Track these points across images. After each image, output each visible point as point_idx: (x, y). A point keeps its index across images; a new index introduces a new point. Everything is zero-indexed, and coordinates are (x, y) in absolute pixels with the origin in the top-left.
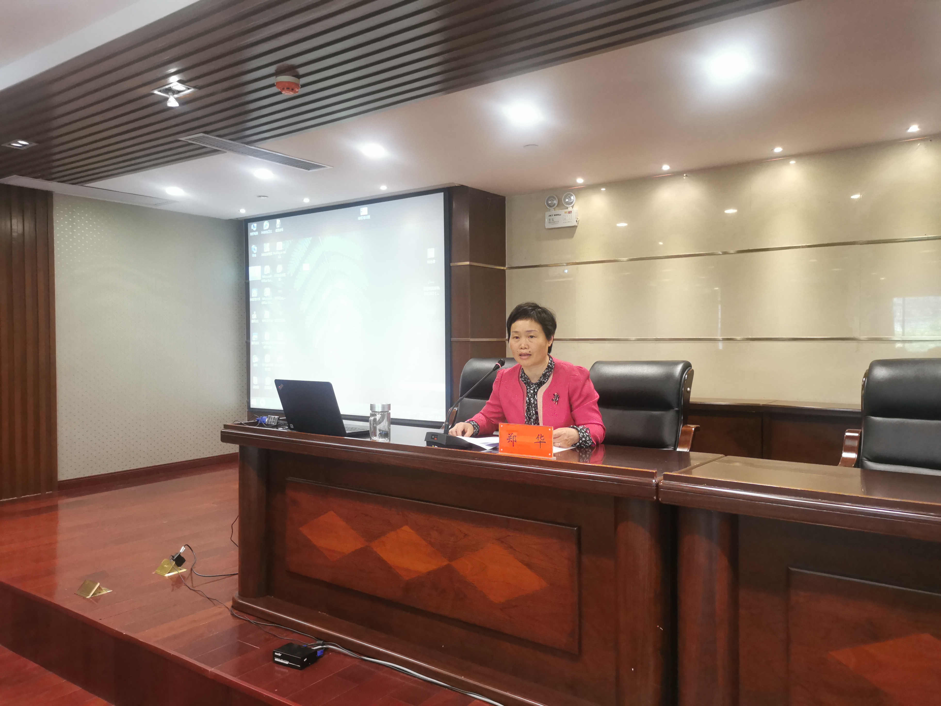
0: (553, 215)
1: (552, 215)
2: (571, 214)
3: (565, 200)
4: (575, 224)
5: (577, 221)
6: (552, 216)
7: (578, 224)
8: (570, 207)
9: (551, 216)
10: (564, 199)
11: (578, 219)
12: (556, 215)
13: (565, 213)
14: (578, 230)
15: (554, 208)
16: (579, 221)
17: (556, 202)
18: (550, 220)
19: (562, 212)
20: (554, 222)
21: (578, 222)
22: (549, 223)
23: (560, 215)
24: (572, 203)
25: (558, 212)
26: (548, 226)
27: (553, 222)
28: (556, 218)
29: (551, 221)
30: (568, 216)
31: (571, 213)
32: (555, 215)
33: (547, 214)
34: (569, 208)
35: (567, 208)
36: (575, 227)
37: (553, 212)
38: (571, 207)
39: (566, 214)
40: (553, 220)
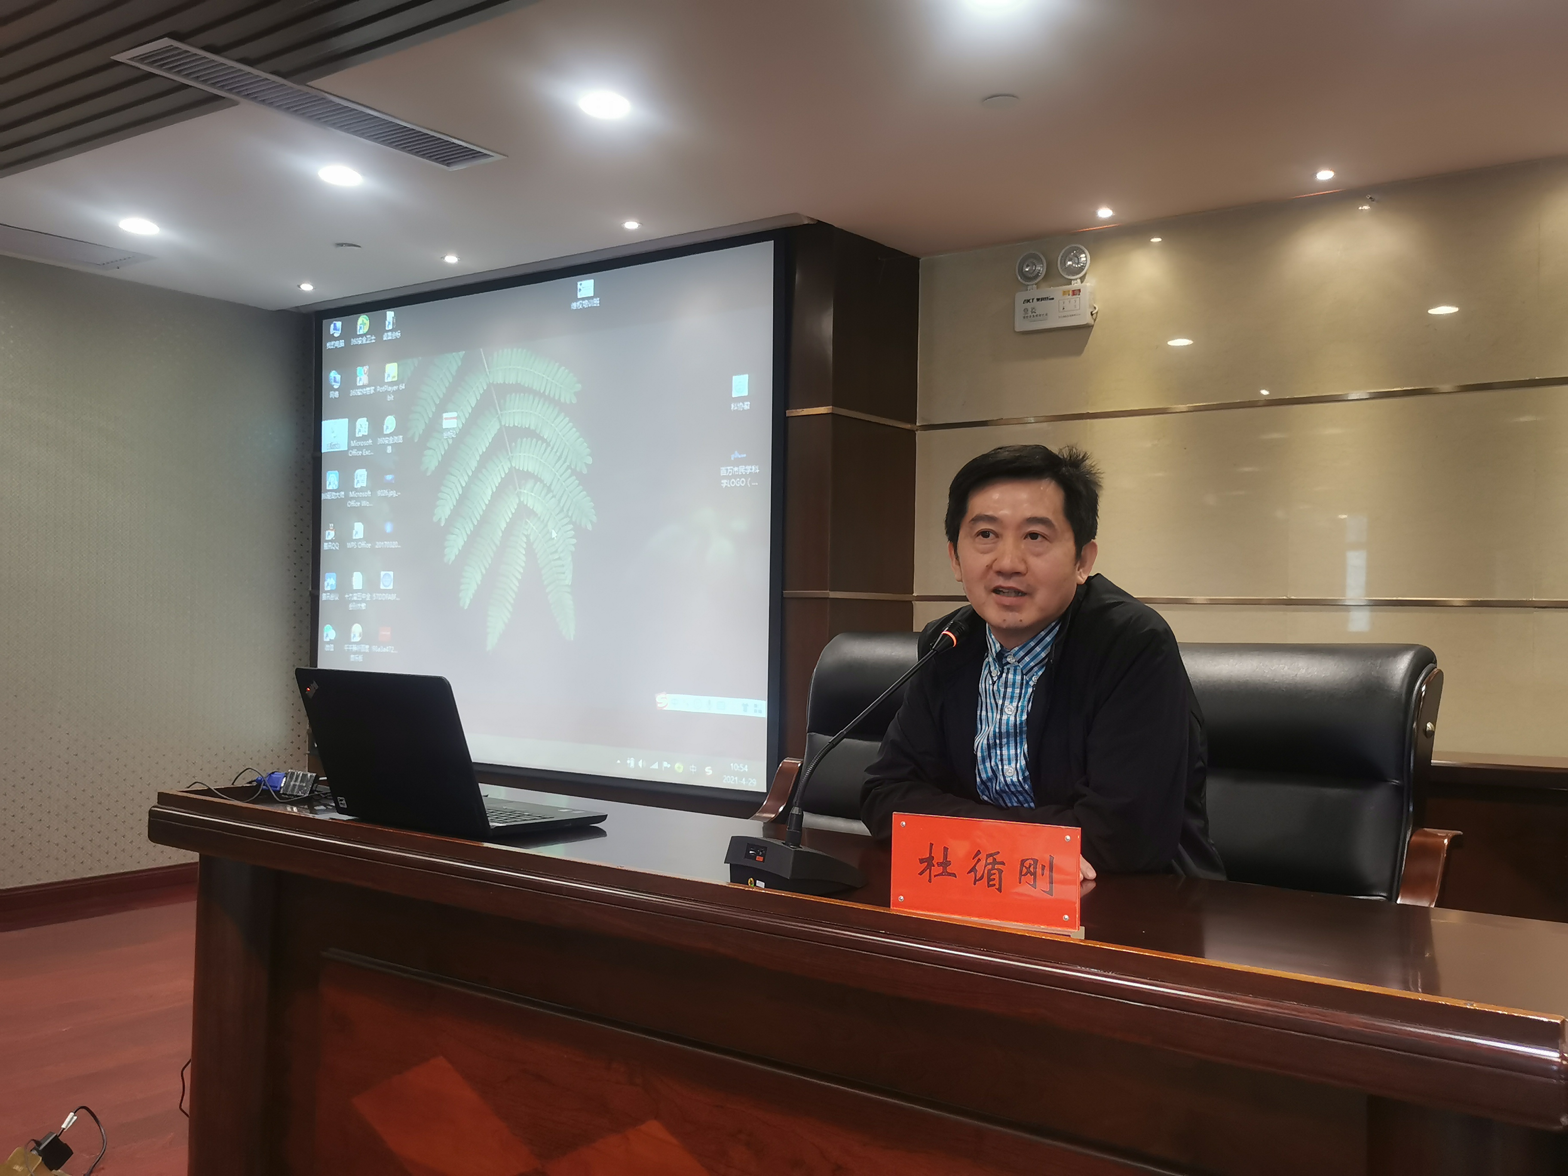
0: (1035, 300)
1: (1033, 299)
2: (1077, 296)
3: (1063, 262)
4: (1088, 320)
5: (1092, 314)
6: (1031, 301)
7: (1095, 320)
8: (1076, 279)
9: (1028, 301)
10: (1061, 260)
11: (1095, 308)
12: (1043, 299)
13: (1064, 293)
14: (1096, 335)
15: (1036, 284)
16: (1097, 313)
17: (1041, 268)
18: (1026, 310)
19: (1057, 292)
20: (1037, 316)
21: (1094, 316)
22: (1024, 317)
23: (1053, 299)
24: (1081, 269)
25: (1045, 291)
26: (1021, 325)
27: (1035, 315)
28: (1041, 307)
29: (1030, 314)
30: (1072, 301)
31: (1079, 294)
32: (1038, 300)
33: (1020, 297)
34: (1073, 282)
35: (1069, 282)
36: (1088, 328)
37: (1034, 292)
38: (1079, 281)
39: (1067, 297)
40: (1035, 313)
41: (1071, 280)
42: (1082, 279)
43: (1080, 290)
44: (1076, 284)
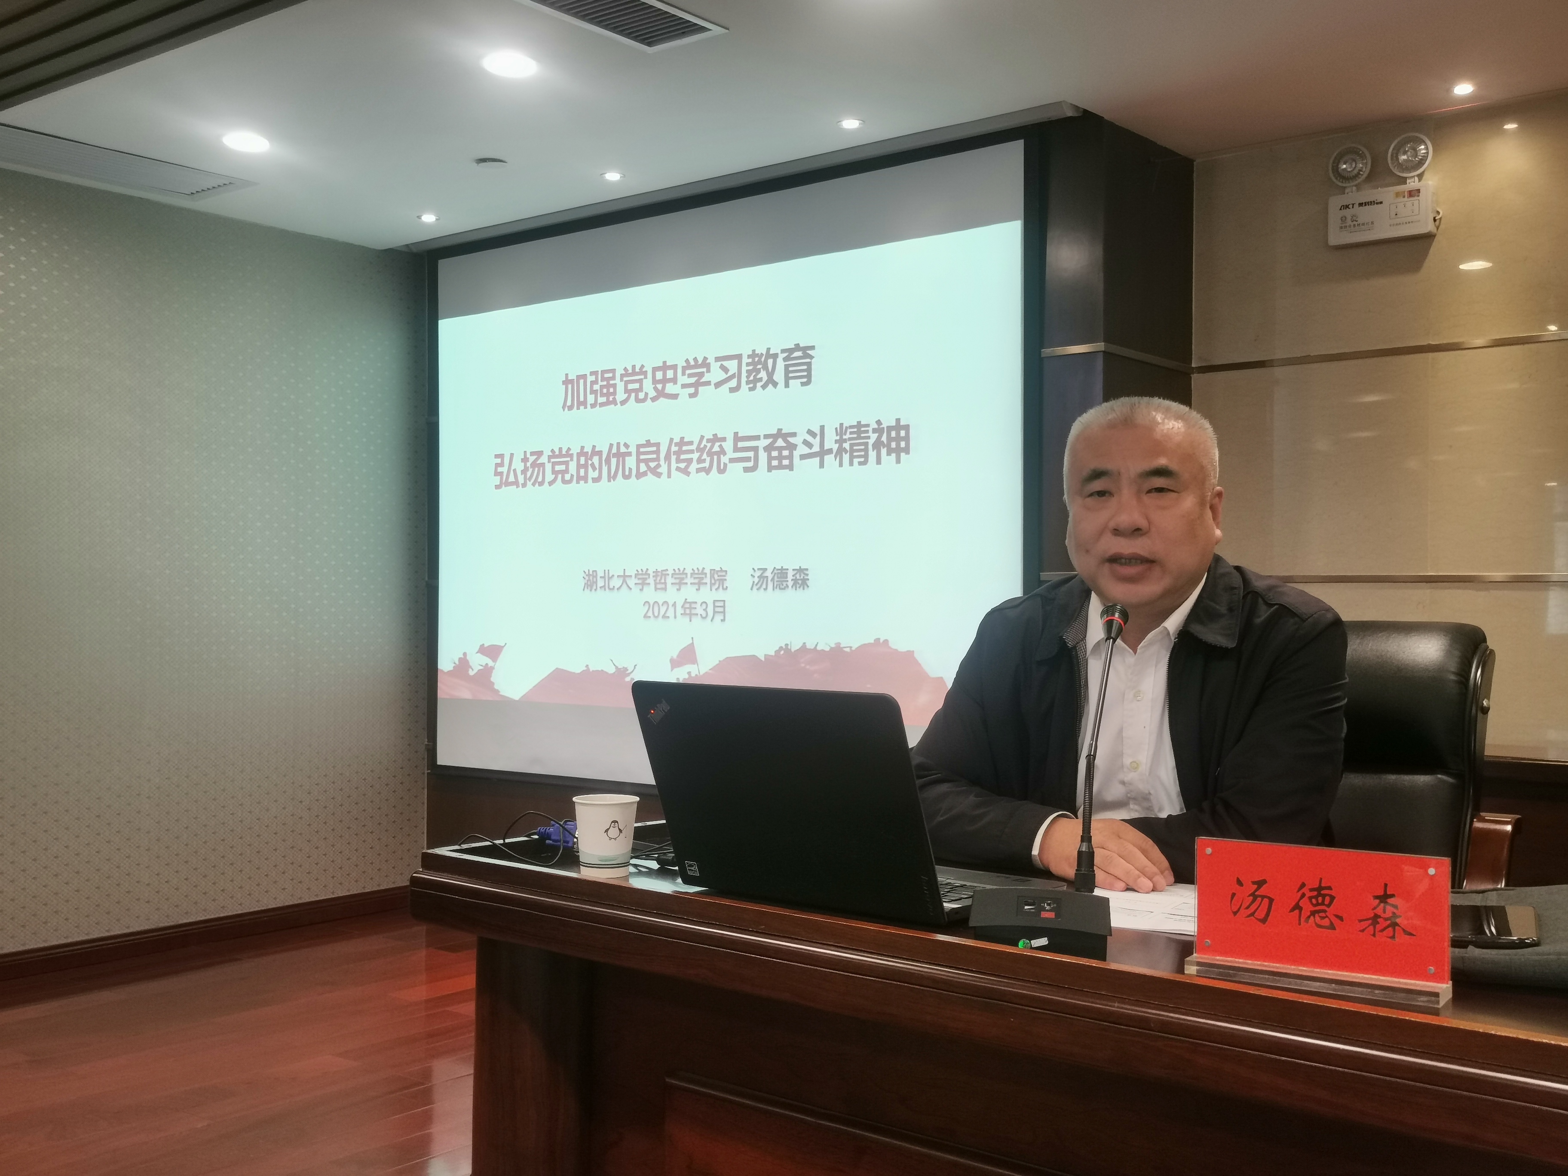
0: (1356, 206)
1: (1353, 205)
2: (1416, 198)
3: (1395, 157)
4: (1430, 227)
5: (1435, 220)
6: (1351, 206)
7: (1438, 229)
8: (1414, 177)
9: (1347, 207)
10: (1392, 155)
11: (1438, 213)
12: (1366, 204)
13: (1398, 195)
14: (1436, 247)
15: (1356, 186)
16: (1440, 219)
17: (1363, 166)
18: (1343, 219)
19: (1387, 193)
20: (1359, 225)
21: (1437, 222)
22: (1341, 228)
23: (1381, 203)
24: (1421, 162)
25: (1368, 194)
26: (1336, 237)
27: (1356, 224)
28: (1364, 214)
29: (1349, 222)
30: (1409, 204)
31: (1419, 196)
32: (1361, 205)
33: (1335, 202)
34: (1408, 181)
35: (1403, 181)
36: (1429, 237)
37: (1353, 196)
38: (1416, 178)
39: (1401, 199)
40: (1357, 221)
41: (1406, 178)
42: (1420, 176)
43: (1418, 191)
44: (1413, 183)
